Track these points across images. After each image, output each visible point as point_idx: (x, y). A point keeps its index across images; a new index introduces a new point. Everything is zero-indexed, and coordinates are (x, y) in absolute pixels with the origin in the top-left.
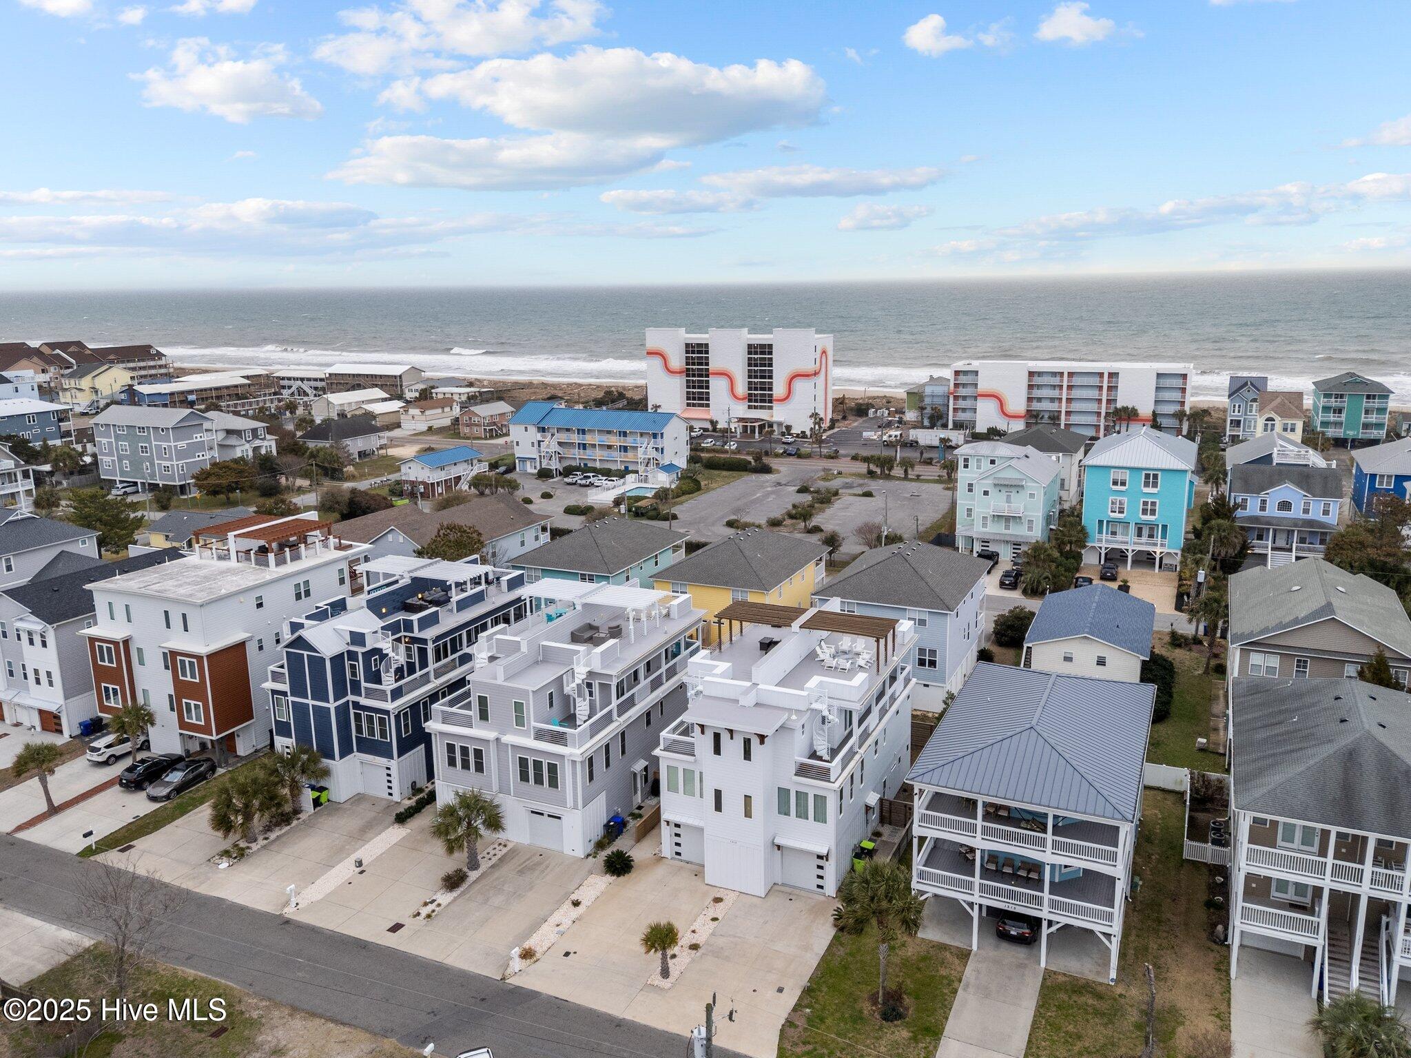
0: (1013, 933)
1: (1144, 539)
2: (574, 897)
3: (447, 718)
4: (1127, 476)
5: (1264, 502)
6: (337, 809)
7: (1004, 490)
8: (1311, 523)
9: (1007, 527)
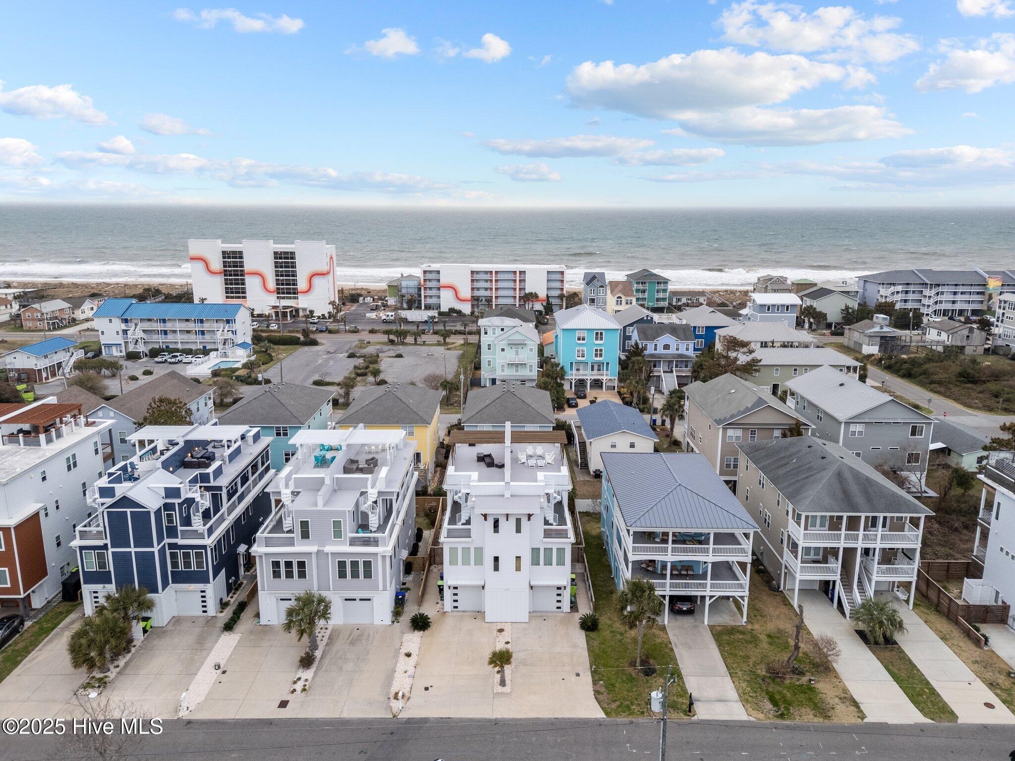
0: (685, 609)
1: (595, 372)
2: (404, 650)
3: (268, 542)
4: (585, 334)
5: (656, 345)
6: (164, 632)
7: (514, 347)
8: (681, 356)
9: (517, 371)
